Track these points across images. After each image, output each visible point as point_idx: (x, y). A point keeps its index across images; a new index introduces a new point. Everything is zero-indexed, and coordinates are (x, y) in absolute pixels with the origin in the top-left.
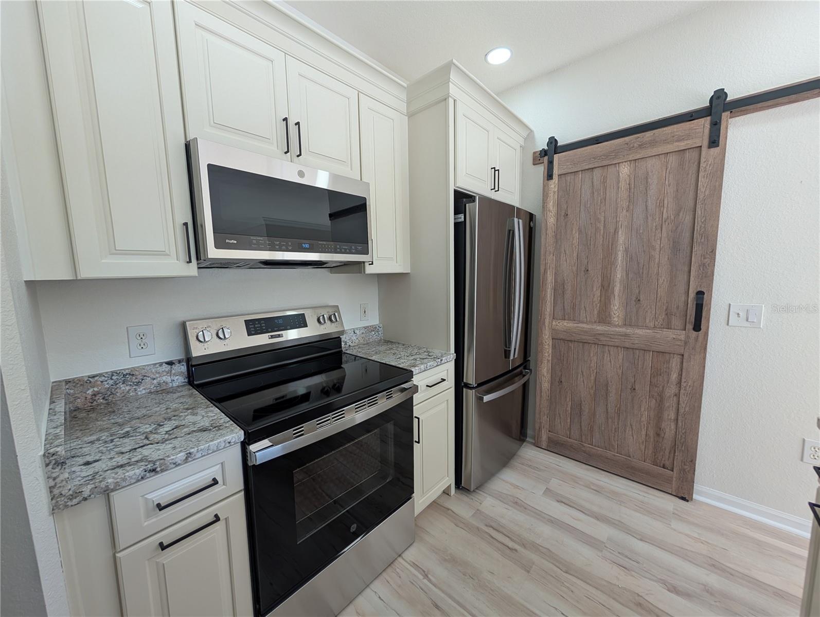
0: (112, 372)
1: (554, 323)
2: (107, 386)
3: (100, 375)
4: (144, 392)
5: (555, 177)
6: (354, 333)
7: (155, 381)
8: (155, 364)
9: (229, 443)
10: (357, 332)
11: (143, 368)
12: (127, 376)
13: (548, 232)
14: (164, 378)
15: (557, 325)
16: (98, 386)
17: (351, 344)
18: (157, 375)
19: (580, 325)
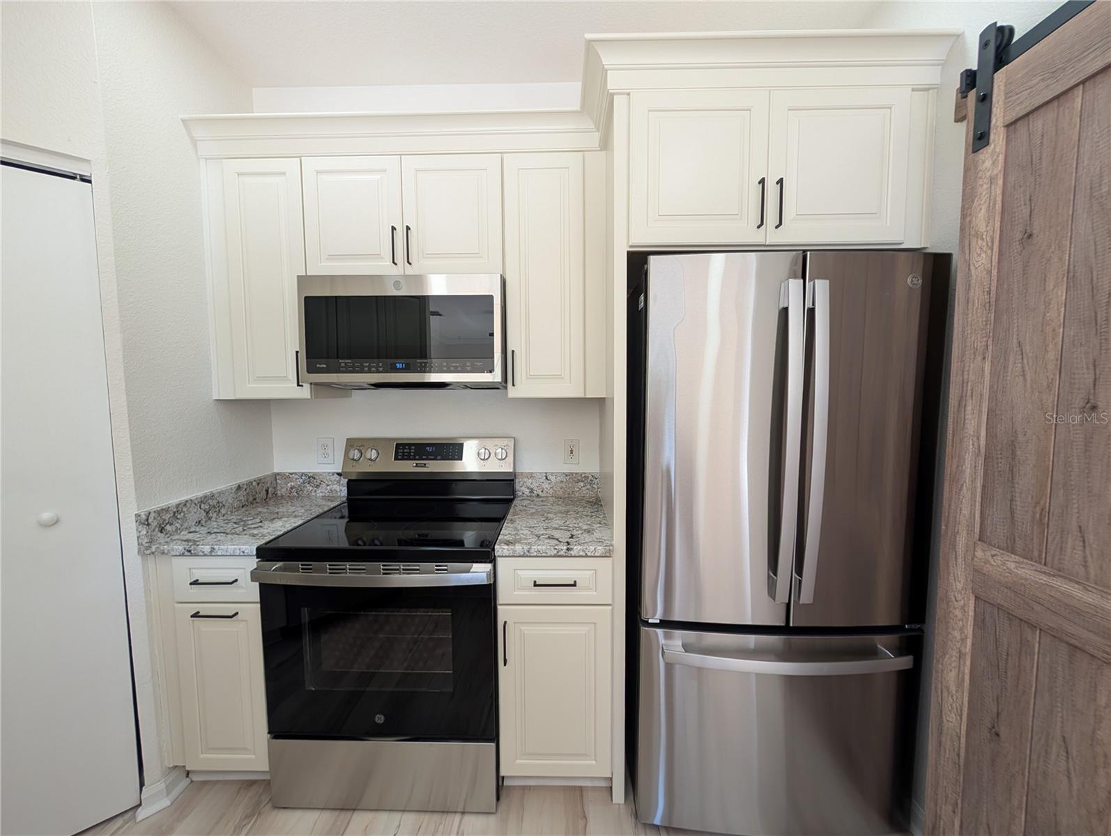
0: (303, 473)
1: (979, 553)
2: (299, 483)
3: (295, 473)
4: (321, 494)
5: (998, 137)
6: (547, 478)
7: (328, 487)
8: (329, 473)
9: (243, 552)
10: (552, 478)
11: (320, 474)
12: (311, 478)
13: (971, 294)
14: (335, 486)
15: (987, 562)
16: (293, 482)
17: (541, 494)
18: (330, 483)
19: (1057, 582)
